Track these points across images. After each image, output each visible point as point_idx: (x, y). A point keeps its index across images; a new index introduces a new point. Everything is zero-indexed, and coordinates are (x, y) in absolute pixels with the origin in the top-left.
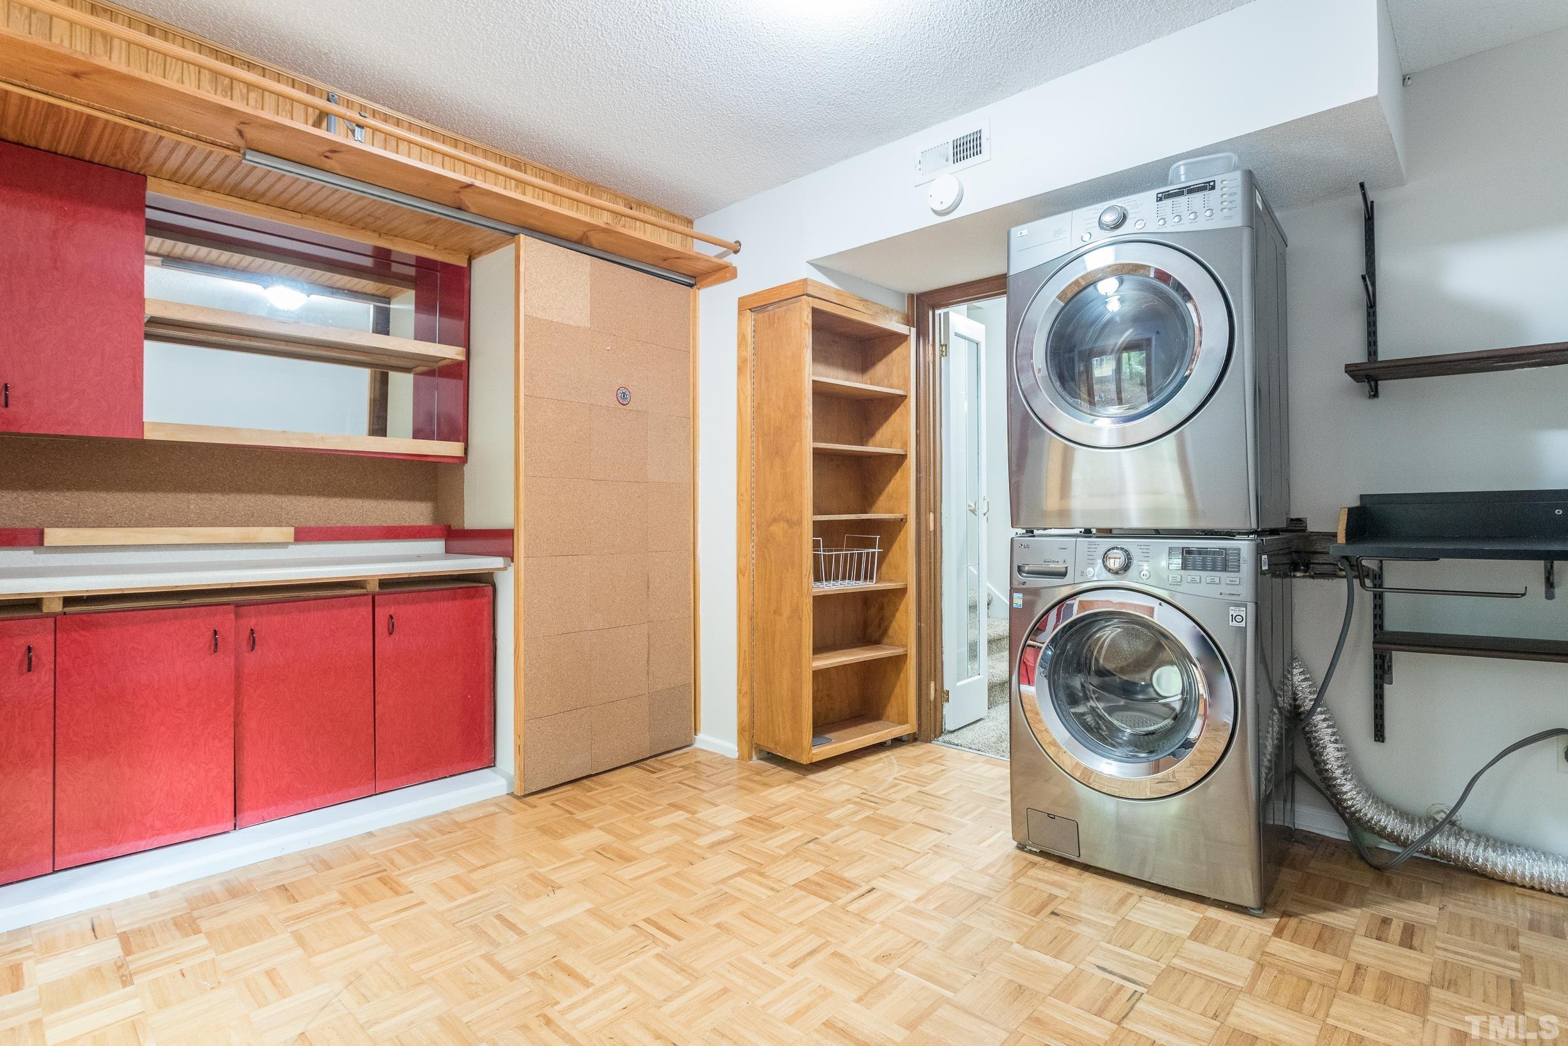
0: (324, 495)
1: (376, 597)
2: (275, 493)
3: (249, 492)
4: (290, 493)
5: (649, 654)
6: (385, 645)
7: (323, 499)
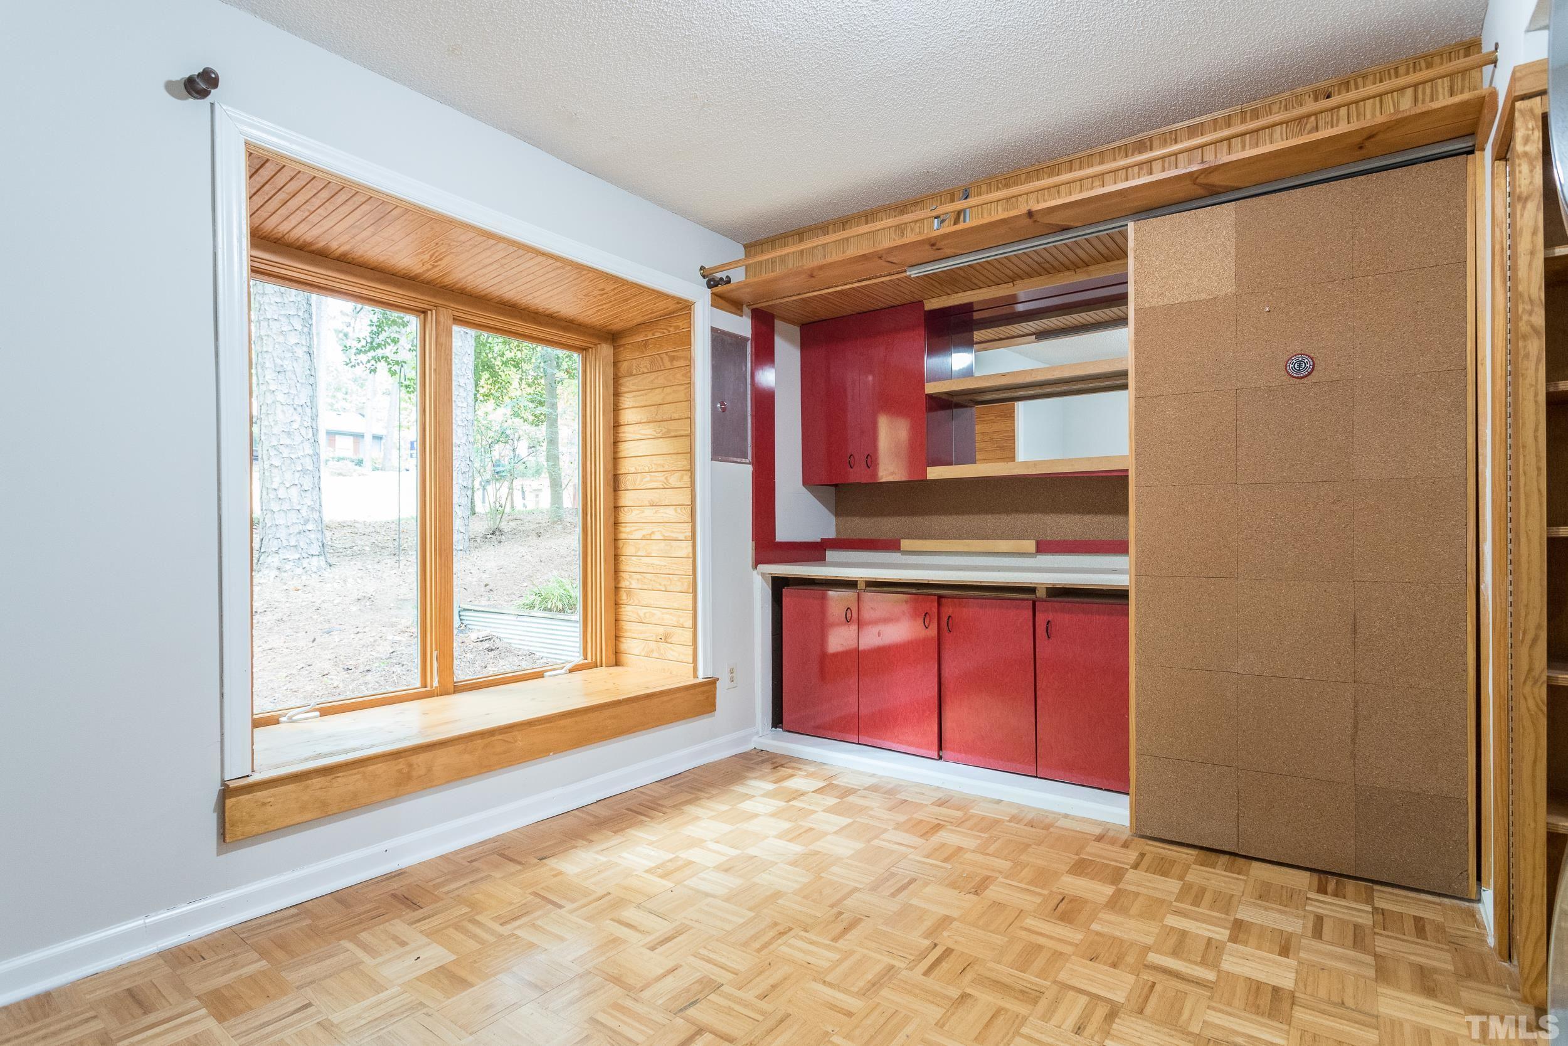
0: (1079, 513)
1: (1037, 603)
2: (1041, 513)
3: (1025, 512)
4: (1052, 512)
5: (1355, 727)
6: (1046, 649)
7: (1078, 516)
